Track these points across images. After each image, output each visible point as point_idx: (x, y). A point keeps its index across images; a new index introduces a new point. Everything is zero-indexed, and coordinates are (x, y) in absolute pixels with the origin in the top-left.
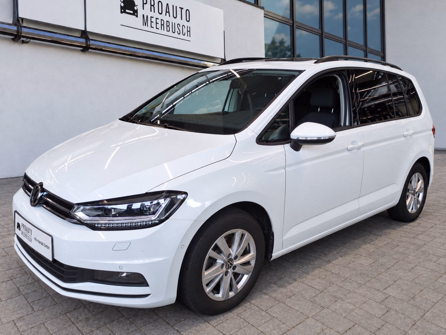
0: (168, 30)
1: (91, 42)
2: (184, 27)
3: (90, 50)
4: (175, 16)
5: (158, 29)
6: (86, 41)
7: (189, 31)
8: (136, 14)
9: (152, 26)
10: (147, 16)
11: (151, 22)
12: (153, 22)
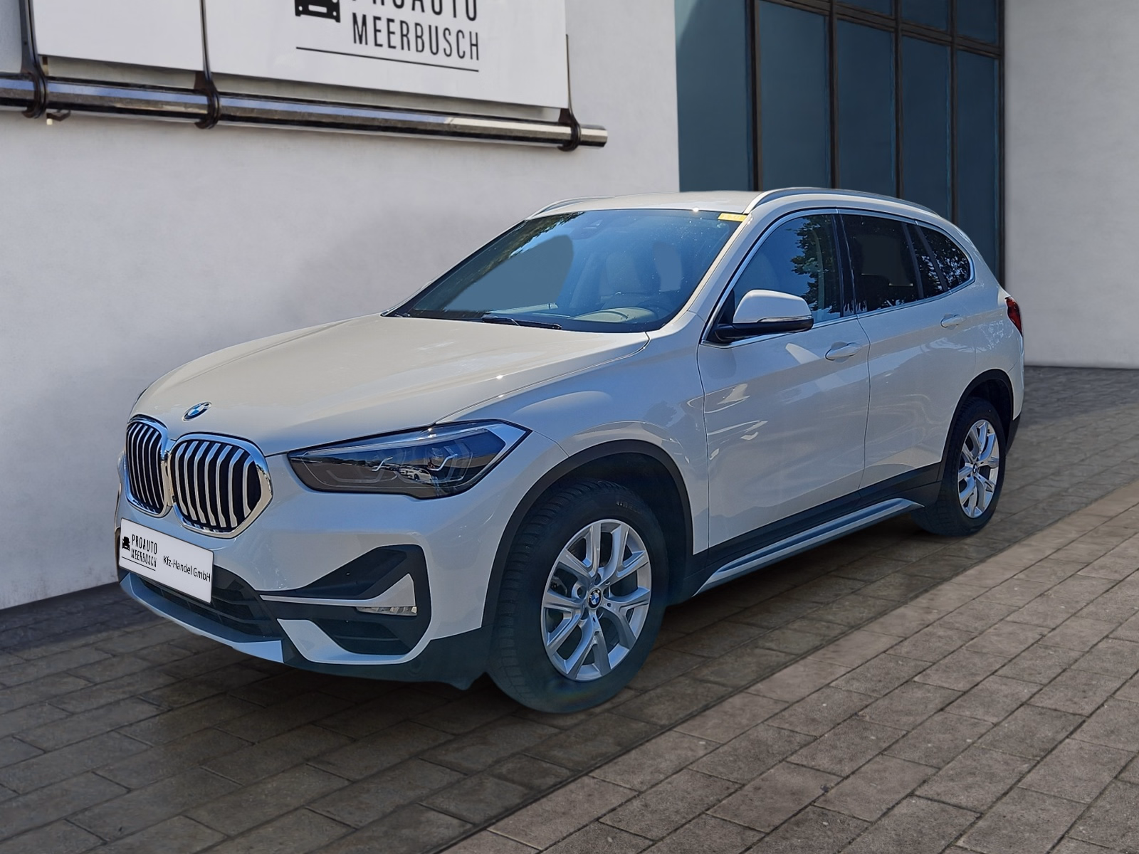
0: (420, 48)
1: (224, 102)
2: (460, 34)
3: (220, 123)
4: (437, 9)
5: (394, 47)
6: (208, 101)
7: (474, 45)
8: (335, 14)
9: (379, 42)
10: (364, 17)
11: (376, 31)
12: (380, 31)
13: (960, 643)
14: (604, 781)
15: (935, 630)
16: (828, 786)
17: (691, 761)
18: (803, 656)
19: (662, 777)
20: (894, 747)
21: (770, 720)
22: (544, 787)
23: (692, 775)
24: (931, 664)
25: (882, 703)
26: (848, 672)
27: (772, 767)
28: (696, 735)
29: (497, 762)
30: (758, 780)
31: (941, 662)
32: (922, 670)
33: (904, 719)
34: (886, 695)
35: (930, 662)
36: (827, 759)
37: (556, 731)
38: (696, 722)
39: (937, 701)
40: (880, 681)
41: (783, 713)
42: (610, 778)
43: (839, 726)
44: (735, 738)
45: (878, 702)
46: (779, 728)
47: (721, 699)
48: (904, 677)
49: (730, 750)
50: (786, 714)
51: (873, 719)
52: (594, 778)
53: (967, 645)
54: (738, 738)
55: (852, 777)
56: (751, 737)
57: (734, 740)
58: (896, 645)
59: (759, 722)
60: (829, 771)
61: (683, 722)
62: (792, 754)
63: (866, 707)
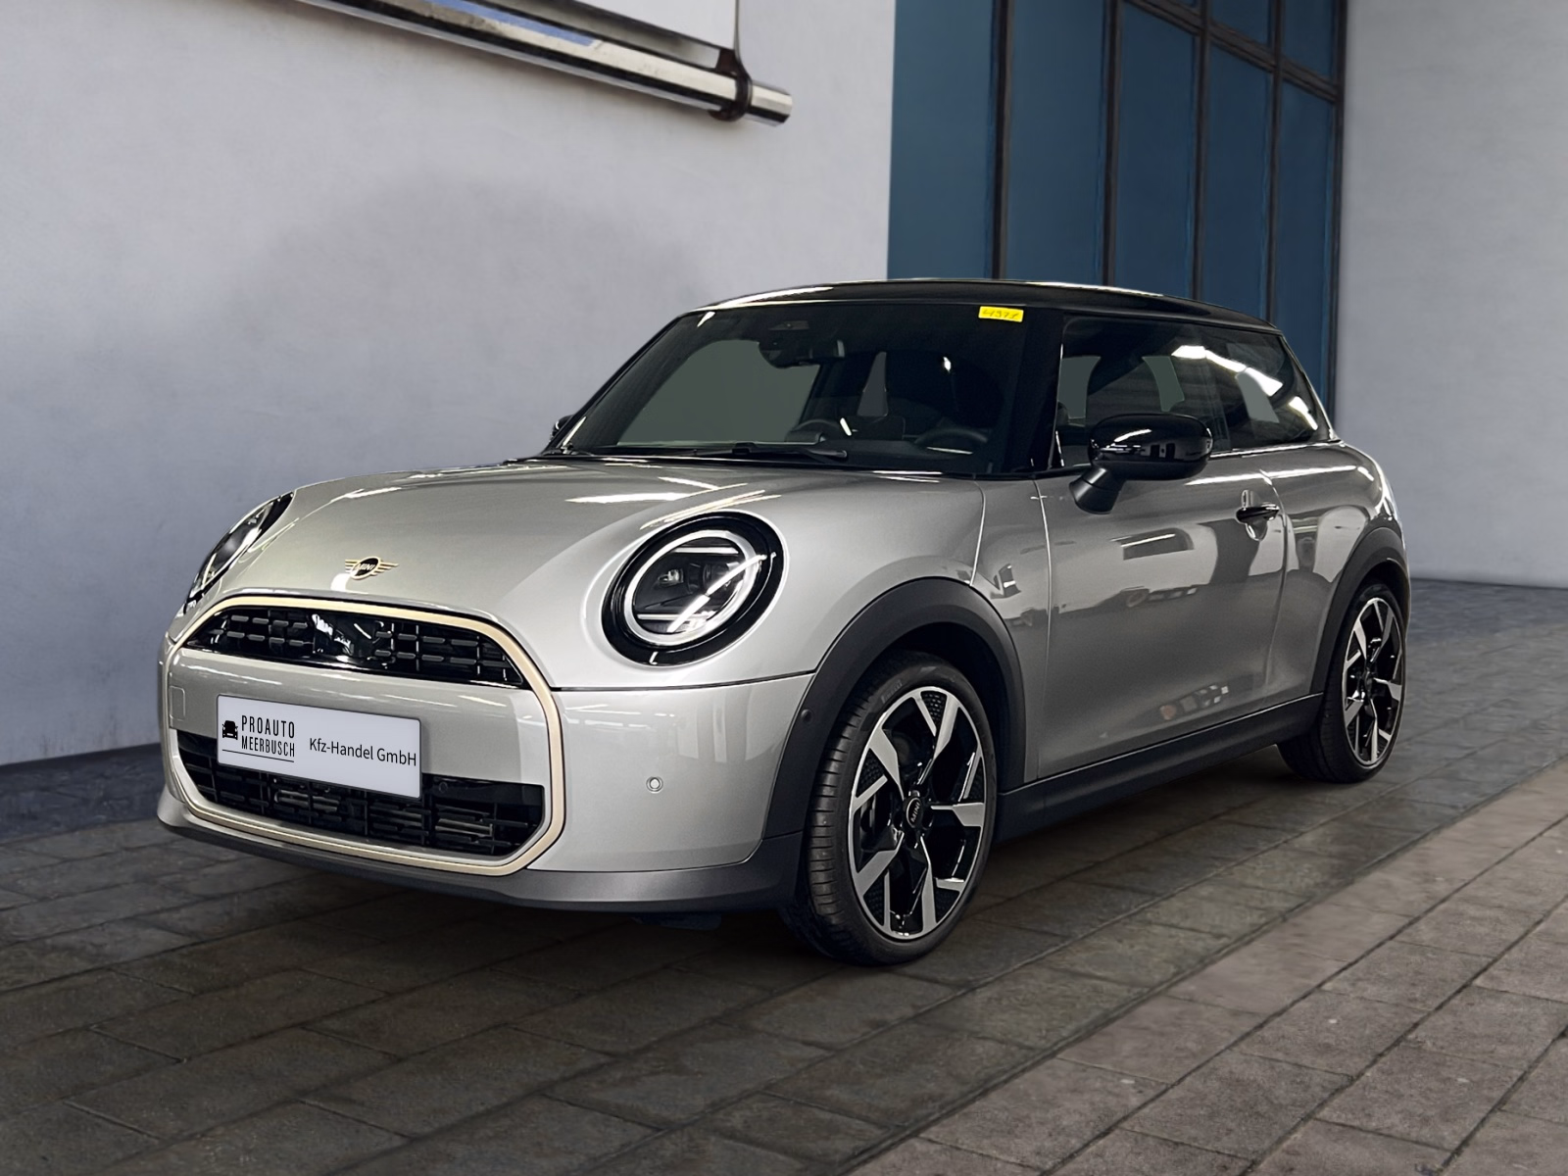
13: (1522, 930)
14: (958, 1149)
15: (1463, 907)
16: (1429, 1166)
17: (1120, 1115)
18: (1244, 940)
19: (1075, 1143)
20: (1515, 1097)
21: (1243, 1046)
22: (837, 1157)
23: (1136, 1140)
24: (1490, 960)
25: (1439, 1020)
26: (1344, 969)
27: (1294, 1129)
28: (1110, 1068)
29: (715, 1107)
30: (1278, 1155)
31: (1506, 956)
32: (1478, 969)
33: (1502, 1050)
34: (1440, 1007)
35: (1490, 957)
36: (1395, 1119)
37: (821, 1052)
38: (1098, 1042)
39: (1543, 1021)
40: (1413, 985)
41: (1259, 1033)
42: (967, 1142)
43: (1383, 1059)
44: (1189, 1073)
45: (1432, 1019)
46: (1264, 1058)
47: (1127, 1008)
48: (1453, 980)
49: (1193, 1095)
50: (1266, 1033)
51: (1442, 1048)
52: (931, 1141)
53: (1534, 932)
54: (1194, 1074)
55: (1467, 1151)
56: (1220, 1073)
57: (1188, 1079)
58: (1404, 928)
59: (1223, 1047)
60: (1414, 1135)
61: (1068, 1045)
62: (1322, 1105)
63: (1416, 1025)
